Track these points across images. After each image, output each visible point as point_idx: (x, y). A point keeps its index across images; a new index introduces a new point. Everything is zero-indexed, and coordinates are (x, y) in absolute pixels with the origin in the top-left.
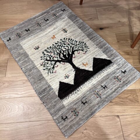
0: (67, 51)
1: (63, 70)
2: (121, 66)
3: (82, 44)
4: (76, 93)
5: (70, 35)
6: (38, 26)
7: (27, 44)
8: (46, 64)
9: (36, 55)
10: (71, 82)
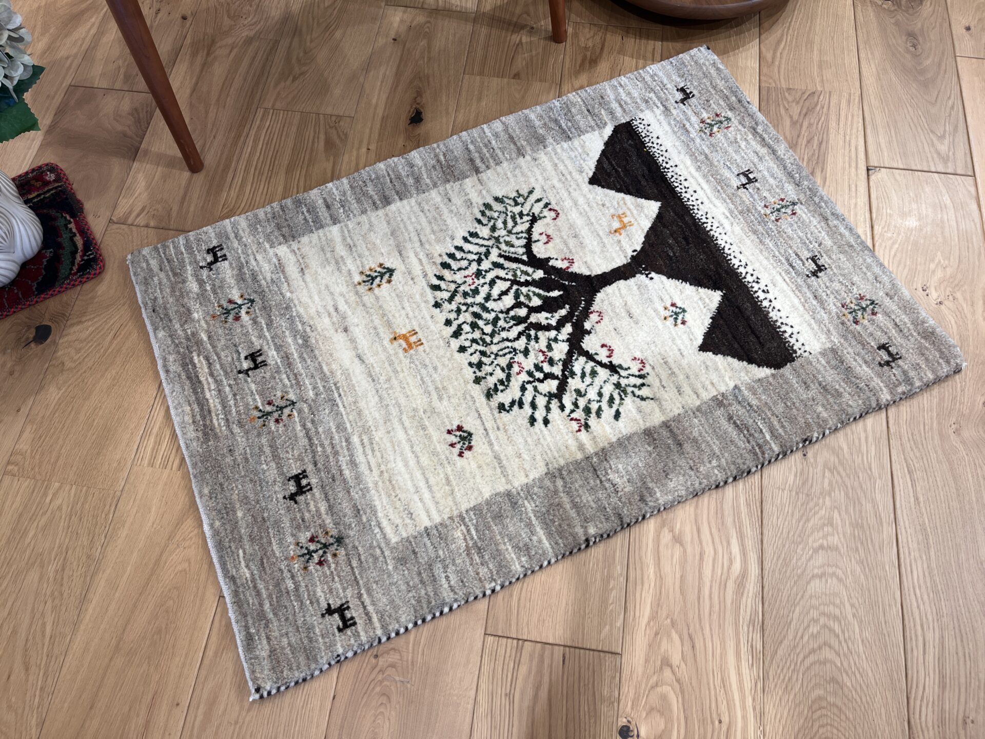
0: (524, 290)
1: (636, 323)
2: (652, 95)
3: (496, 215)
4: (765, 289)
5: (416, 255)
6: (284, 417)
7: (416, 498)
8: (582, 402)
9: (510, 450)
10: (707, 301)
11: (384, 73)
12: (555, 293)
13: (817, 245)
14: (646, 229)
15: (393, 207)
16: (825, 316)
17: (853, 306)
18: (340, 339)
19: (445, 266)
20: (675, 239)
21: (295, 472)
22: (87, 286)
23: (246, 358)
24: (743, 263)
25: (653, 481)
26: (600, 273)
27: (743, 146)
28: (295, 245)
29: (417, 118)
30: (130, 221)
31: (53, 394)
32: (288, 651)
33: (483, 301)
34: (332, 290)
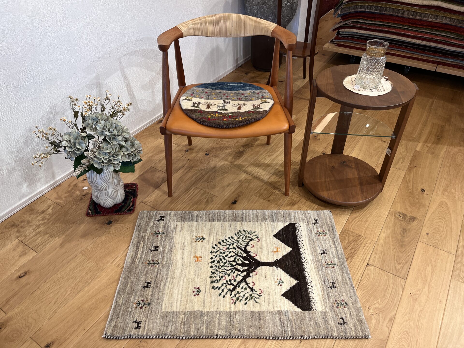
0: (238, 258)
1: (266, 280)
2: (306, 219)
3: (241, 234)
4: (312, 286)
5: (213, 237)
6: (154, 266)
7: (176, 302)
8: (237, 296)
9: (209, 300)
10: (292, 282)
11: (233, 188)
12: (247, 262)
13: (336, 279)
14: (284, 255)
15: (214, 223)
16: (328, 302)
17: (339, 302)
18: (180, 251)
19: (220, 243)
20: (291, 261)
21: (148, 281)
22: (127, 215)
23: (154, 247)
24: (309, 276)
25: (246, 326)
26: (263, 261)
27: (327, 242)
28: (183, 223)
29: (234, 202)
30: (146, 203)
31: (103, 238)
32: (119, 327)
33: (225, 256)
34: (186, 238)
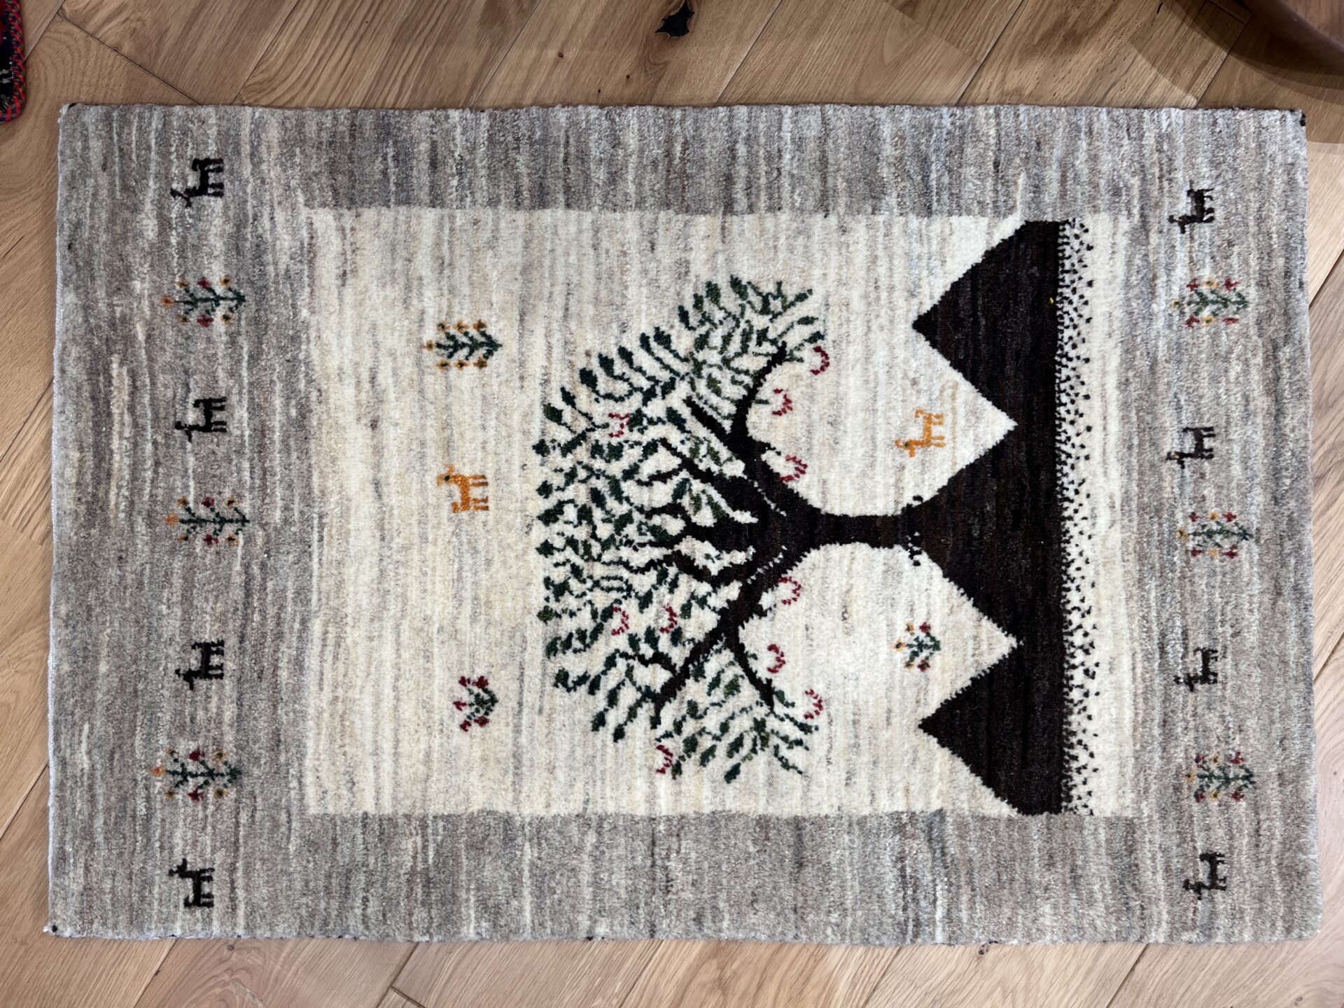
1: (848, 632)
4: (1092, 668)
5: (548, 335)
6: (222, 538)
7: (370, 763)
8: (690, 727)
9: (542, 754)
10: (984, 647)
12: (744, 517)
13: (1230, 631)
14: (961, 465)
15: (546, 216)
16: (1158, 762)
17: (1213, 767)
18: (358, 435)
19: (588, 378)
20: (999, 508)
21: (207, 637)
23: (197, 404)
24: (1085, 606)
25: (728, 900)
26: (837, 512)
27: (1232, 375)
28: (348, 220)
33: (619, 476)
34: (380, 338)
